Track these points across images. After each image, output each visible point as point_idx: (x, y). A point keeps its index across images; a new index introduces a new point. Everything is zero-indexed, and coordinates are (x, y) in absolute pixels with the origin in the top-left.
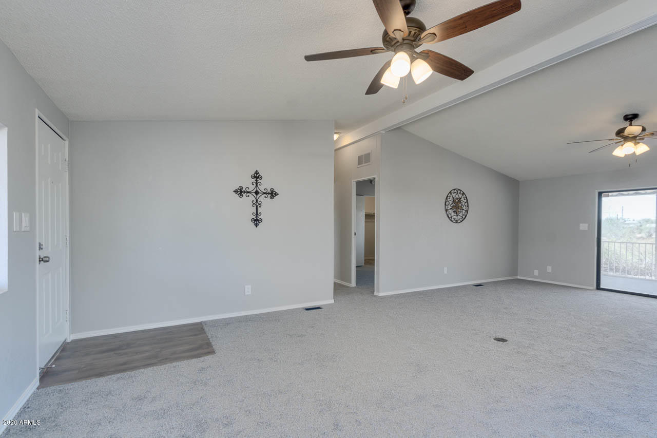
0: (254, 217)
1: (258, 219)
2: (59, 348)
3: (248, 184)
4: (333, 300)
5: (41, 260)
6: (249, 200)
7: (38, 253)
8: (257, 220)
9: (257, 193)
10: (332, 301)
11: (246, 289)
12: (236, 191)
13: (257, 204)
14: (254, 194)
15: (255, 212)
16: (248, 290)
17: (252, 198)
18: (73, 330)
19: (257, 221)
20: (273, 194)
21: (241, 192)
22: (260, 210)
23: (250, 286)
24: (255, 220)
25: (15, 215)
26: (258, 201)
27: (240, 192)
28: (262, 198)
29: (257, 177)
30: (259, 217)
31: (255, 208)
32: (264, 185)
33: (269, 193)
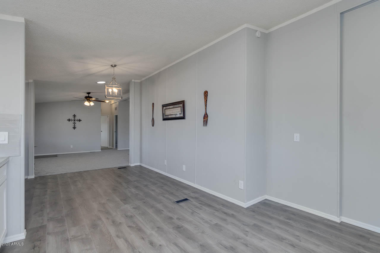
0: (74, 127)
3: (72, 118)
9: (74, 120)
10: (101, 151)
13: (74, 123)
16: (72, 147)
17: (73, 122)
19: (74, 128)
20: (80, 120)
21: (69, 120)
22: (75, 125)
28: (76, 122)
29: (74, 116)
30: (75, 127)
31: (74, 124)
32: (77, 118)
33: (78, 120)
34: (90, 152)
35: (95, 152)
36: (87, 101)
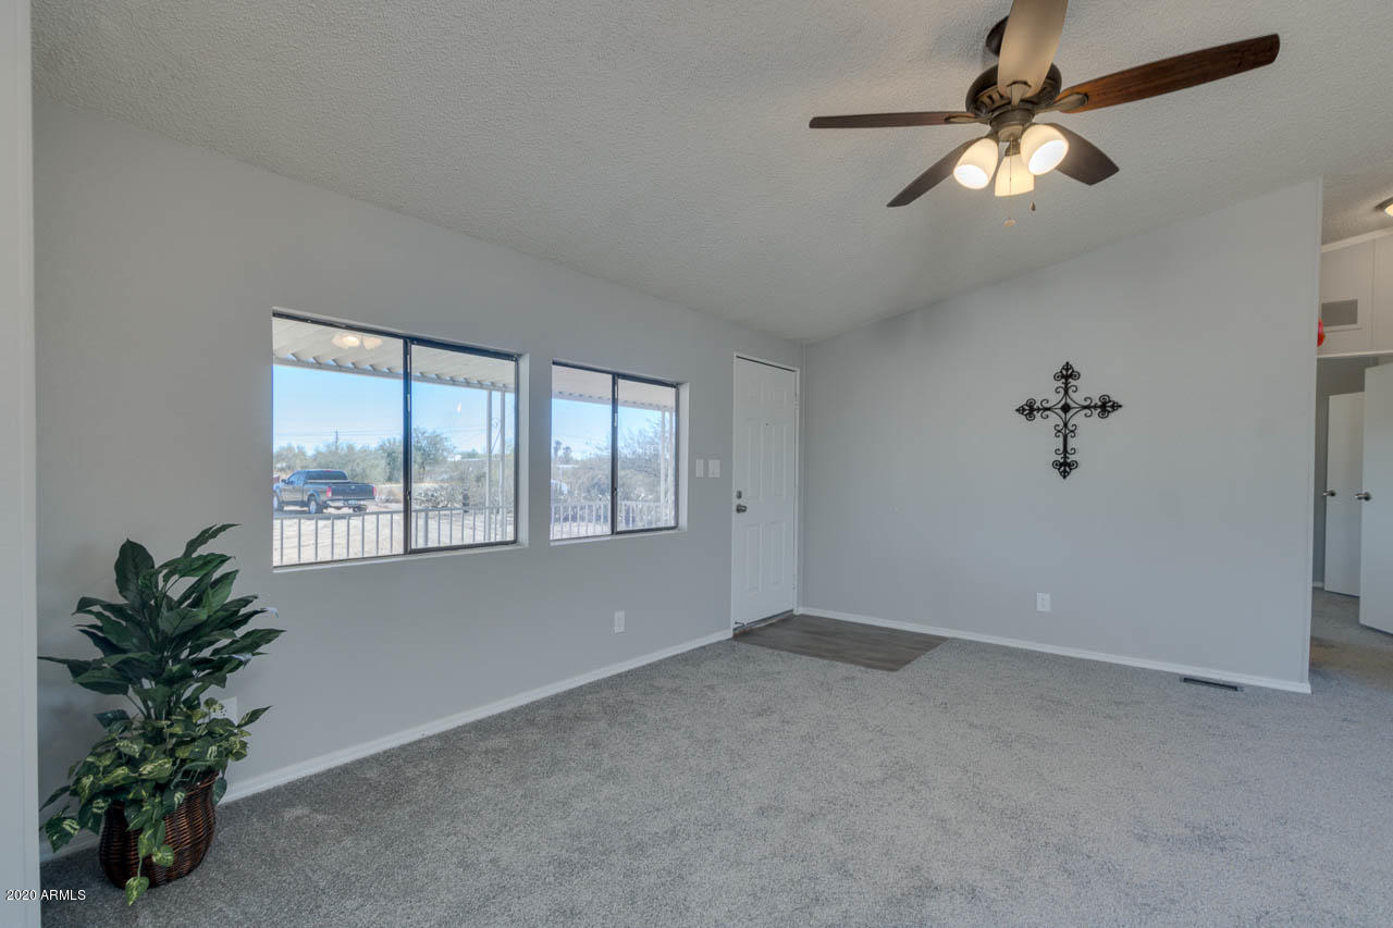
0: (1060, 458)
1: (1069, 461)
2: (779, 615)
3: (1049, 393)
4: (1309, 685)
5: (740, 509)
6: (1047, 425)
7: (736, 502)
8: (1065, 464)
9: (1066, 408)
10: (1306, 688)
11: (1039, 601)
12: (1021, 410)
13: (1066, 432)
14: (1060, 412)
15: (1062, 449)
16: (1044, 602)
17: (1055, 419)
19: (1065, 467)
20: (1106, 407)
21: (1032, 410)
22: (1072, 443)
23: (1047, 596)
24: (1061, 465)
25: (700, 463)
26: (1070, 425)
27: (1029, 410)
28: (1078, 419)
29: (1068, 375)
30: (1071, 458)
31: (1061, 439)
32: (1085, 390)
33: (1095, 407)
34: (1187, 680)
35: (1234, 688)
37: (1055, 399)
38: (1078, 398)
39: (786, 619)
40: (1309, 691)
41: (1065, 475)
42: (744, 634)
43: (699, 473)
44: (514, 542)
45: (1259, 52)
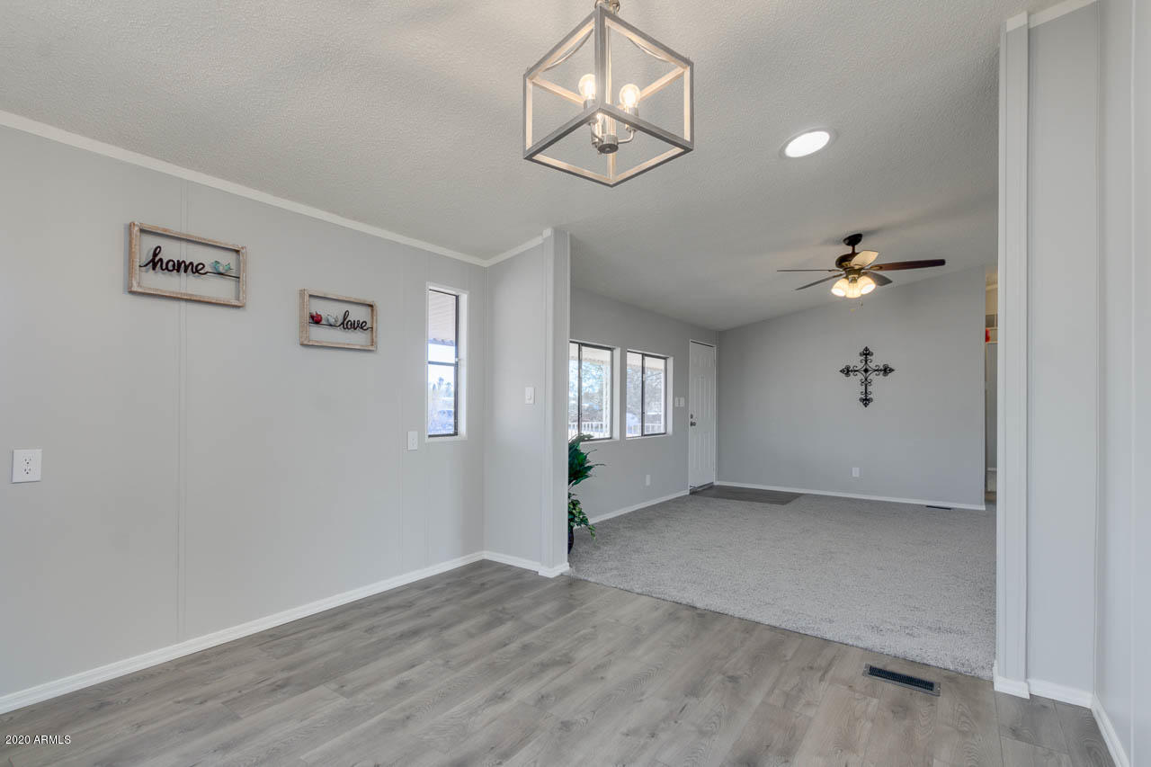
0: (863, 397)
2: (707, 484)
3: (857, 362)
4: (985, 507)
5: (692, 424)
6: (856, 379)
7: (690, 420)
8: (866, 399)
9: (866, 371)
11: (853, 471)
12: (842, 371)
13: (866, 383)
14: (863, 372)
15: (864, 392)
16: (856, 472)
17: (860, 376)
18: (719, 476)
19: (866, 401)
20: (886, 370)
21: (848, 371)
22: (869, 389)
23: (857, 469)
24: (864, 400)
25: (677, 399)
26: (868, 379)
27: (847, 371)
28: (872, 376)
29: (866, 353)
30: (869, 397)
31: (864, 387)
32: (876, 361)
33: (881, 370)
34: (928, 506)
35: (949, 509)
36: (847, 278)
37: (860, 366)
38: (872, 365)
39: (710, 487)
40: (984, 509)
41: (866, 405)
42: (694, 492)
43: (677, 405)
44: (611, 438)
45: (941, 263)
